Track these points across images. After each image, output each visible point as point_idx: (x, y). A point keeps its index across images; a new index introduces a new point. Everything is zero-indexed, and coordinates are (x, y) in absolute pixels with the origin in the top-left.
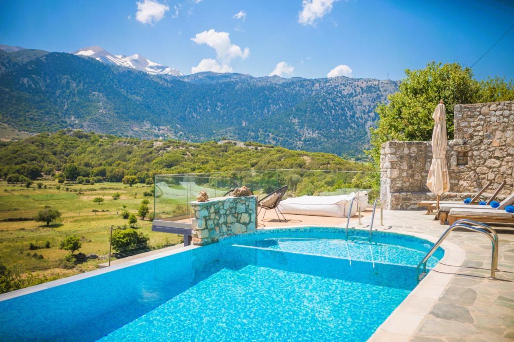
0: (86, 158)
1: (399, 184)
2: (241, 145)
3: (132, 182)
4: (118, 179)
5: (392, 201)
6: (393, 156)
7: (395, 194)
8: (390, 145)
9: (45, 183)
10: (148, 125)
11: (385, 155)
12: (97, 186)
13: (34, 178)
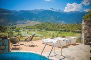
0: (49, 27)
1: (88, 35)
2: (77, 25)
3: (56, 31)
4: (54, 30)
5: (85, 41)
6: (86, 25)
7: (86, 39)
8: (85, 21)
9: (42, 31)
10: (60, 21)
11: (83, 25)
12: (51, 31)
13: (41, 30)
